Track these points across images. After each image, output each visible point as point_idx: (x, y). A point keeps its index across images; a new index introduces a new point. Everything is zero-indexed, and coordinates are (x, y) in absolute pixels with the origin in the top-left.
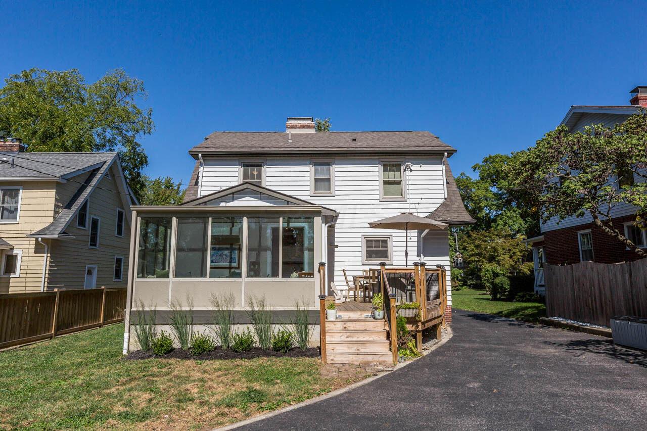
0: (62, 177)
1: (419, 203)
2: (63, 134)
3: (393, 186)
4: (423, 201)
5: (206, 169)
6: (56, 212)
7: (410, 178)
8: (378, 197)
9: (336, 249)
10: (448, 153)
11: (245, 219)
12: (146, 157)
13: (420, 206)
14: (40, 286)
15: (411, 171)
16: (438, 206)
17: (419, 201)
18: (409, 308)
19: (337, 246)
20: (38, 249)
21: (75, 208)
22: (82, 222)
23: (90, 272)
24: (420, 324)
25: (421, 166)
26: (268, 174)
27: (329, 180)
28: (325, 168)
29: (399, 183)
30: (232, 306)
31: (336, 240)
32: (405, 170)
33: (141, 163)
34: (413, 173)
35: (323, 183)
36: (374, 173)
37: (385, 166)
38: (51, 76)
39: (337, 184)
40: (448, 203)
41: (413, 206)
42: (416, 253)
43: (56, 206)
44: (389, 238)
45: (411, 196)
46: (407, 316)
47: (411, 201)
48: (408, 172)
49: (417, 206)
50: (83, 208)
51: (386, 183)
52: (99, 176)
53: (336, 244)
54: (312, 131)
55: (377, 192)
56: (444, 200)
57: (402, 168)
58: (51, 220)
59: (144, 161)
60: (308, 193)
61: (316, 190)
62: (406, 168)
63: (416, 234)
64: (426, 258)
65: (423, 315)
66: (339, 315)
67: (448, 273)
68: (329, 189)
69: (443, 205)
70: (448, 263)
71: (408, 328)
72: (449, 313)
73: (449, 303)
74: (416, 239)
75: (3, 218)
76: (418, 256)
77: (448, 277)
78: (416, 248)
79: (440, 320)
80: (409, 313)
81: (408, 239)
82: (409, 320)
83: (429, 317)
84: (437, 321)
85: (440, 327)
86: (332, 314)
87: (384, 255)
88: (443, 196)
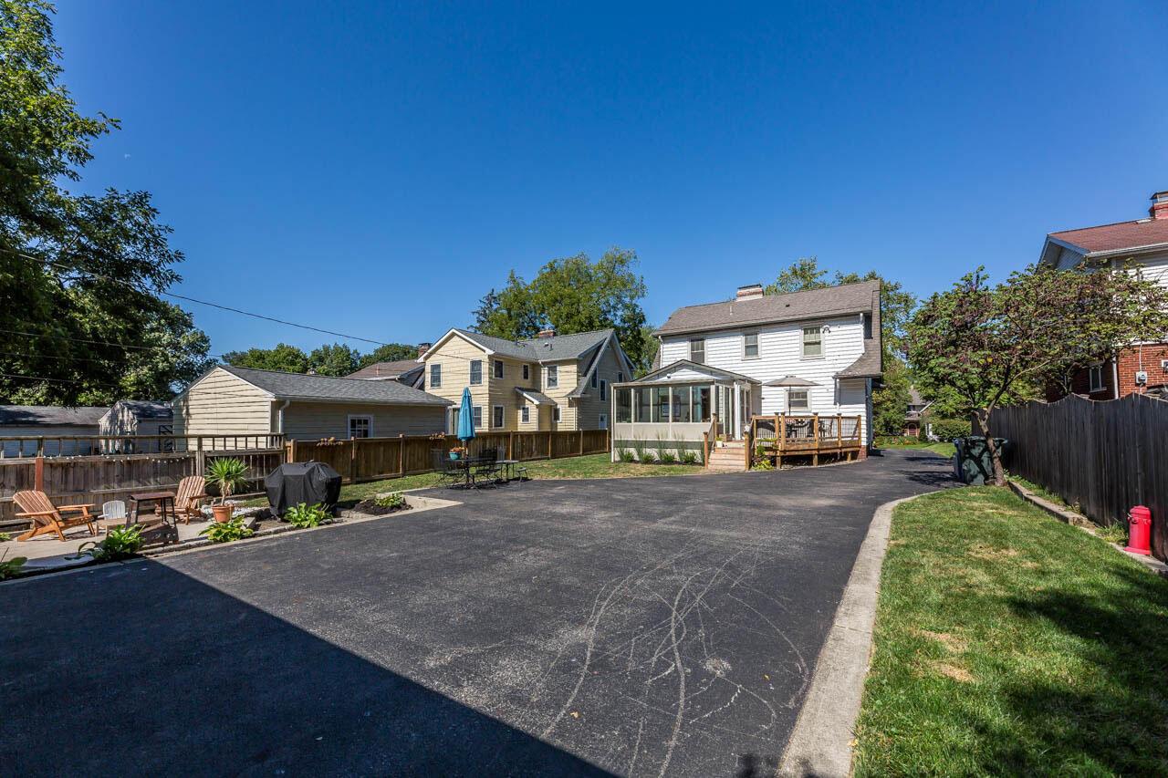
0: (579, 356)
1: (836, 360)
3: (812, 346)
4: (842, 357)
5: (665, 346)
6: (578, 380)
7: (829, 338)
8: (799, 357)
9: (763, 401)
10: (863, 313)
11: (670, 388)
12: (643, 316)
13: (838, 361)
14: (573, 428)
15: (829, 332)
16: (855, 360)
17: (838, 357)
18: (767, 442)
19: (763, 399)
20: (571, 405)
21: (589, 375)
22: (594, 385)
23: (602, 419)
24: (778, 452)
25: (838, 328)
26: (709, 346)
27: (756, 346)
28: (753, 336)
29: (819, 343)
30: (666, 438)
31: (763, 393)
32: (824, 332)
33: (640, 322)
34: (831, 333)
35: (751, 350)
36: (796, 337)
37: (805, 330)
38: (567, 262)
39: (763, 348)
40: (864, 357)
41: (830, 362)
42: (833, 402)
43: (578, 376)
44: (809, 392)
45: (829, 354)
46: (764, 446)
47: (830, 358)
48: (827, 333)
49: (835, 362)
50: (595, 375)
51: (806, 344)
52: (602, 350)
53: (763, 397)
54: (760, 296)
55: (799, 353)
56: (861, 355)
57: (821, 330)
58: (576, 385)
59: (642, 319)
60: (740, 358)
61: (746, 355)
63: (833, 386)
64: (842, 406)
65: (781, 446)
66: (725, 444)
67: (864, 419)
68: (757, 354)
69: (860, 360)
70: (864, 410)
71: (766, 453)
72: (863, 452)
73: (864, 443)
74: (833, 390)
75: (549, 385)
76: (835, 404)
77: (864, 423)
78: (833, 398)
79: (814, 452)
80: (769, 445)
81: (825, 390)
82: (767, 449)
83: (792, 448)
84: (809, 452)
85: (816, 457)
86: (719, 444)
87: (804, 404)
88: (861, 352)
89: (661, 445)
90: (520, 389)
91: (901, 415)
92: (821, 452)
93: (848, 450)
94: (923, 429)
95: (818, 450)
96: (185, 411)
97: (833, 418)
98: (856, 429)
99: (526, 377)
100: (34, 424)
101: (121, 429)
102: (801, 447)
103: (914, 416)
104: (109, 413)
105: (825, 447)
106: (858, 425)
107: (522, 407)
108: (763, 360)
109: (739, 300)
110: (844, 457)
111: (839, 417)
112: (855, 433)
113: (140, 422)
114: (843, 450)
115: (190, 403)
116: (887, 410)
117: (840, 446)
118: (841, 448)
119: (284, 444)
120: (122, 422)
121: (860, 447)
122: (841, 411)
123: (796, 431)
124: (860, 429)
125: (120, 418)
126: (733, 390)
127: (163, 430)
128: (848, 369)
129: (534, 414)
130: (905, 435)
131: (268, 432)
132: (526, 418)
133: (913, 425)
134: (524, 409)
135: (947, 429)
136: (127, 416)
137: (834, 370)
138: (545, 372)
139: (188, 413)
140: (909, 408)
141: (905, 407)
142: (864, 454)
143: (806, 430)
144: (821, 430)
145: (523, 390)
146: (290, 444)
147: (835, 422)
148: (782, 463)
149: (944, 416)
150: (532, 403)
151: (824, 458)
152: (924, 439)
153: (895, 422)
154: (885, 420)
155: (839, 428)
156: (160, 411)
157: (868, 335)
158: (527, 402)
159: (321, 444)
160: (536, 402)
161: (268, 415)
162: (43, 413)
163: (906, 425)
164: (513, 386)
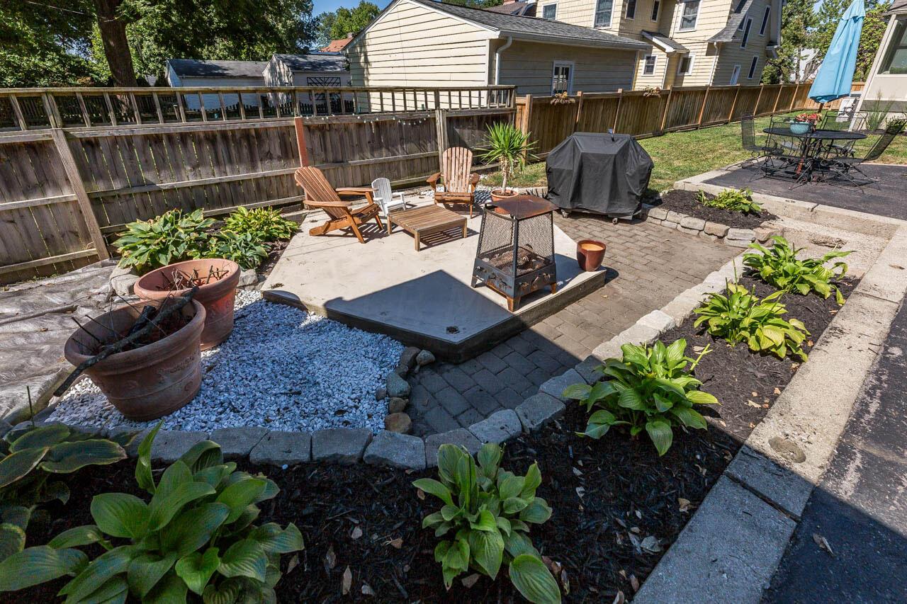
6: (729, 18)
20: (710, 53)
43: (731, 12)
58: (724, 26)
75: (682, 27)
90: (648, 32)
96: (363, 58)
99: (654, 18)
100: (223, 76)
101: (281, 81)
104: (269, 66)
107: (647, 54)
113: (293, 73)
115: (368, 48)
119: (515, 99)
120: (280, 73)
125: (278, 70)
127: (310, 81)
129: (661, 65)
131: (485, 84)
132: (649, 69)
134: (648, 58)
136: (283, 68)
138: (680, 9)
139: (367, 62)
145: (652, 34)
146: (525, 100)
150: (661, 51)
156: (305, 64)
158: (654, 49)
159: (557, 101)
160: (667, 50)
161: (486, 59)
162: (226, 66)
164: (643, 29)
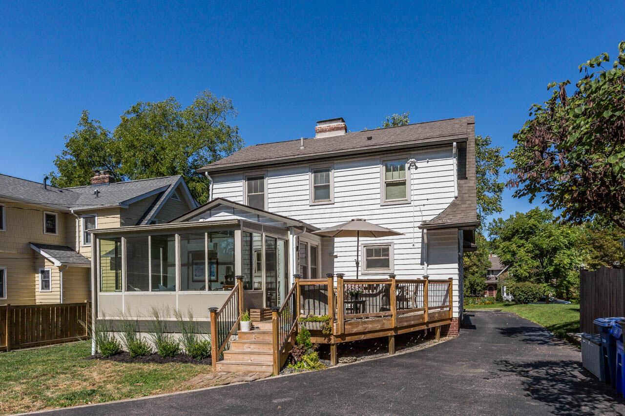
1: (424, 205)
2: (157, 162)
3: (395, 188)
4: (430, 202)
7: (415, 176)
8: (378, 201)
9: (335, 260)
10: (457, 143)
13: (426, 207)
15: (416, 168)
16: (446, 206)
17: (425, 202)
18: (316, 321)
19: (336, 257)
24: (332, 337)
25: (428, 162)
26: (270, 186)
27: (328, 187)
28: (324, 174)
29: (403, 183)
30: (168, 316)
31: (336, 250)
32: (409, 169)
34: (419, 170)
35: (322, 193)
36: (376, 175)
37: (387, 165)
39: (336, 190)
40: (458, 202)
41: (418, 208)
42: (419, 261)
44: (390, 245)
45: (416, 198)
46: (311, 328)
47: (416, 203)
48: (413, 170)
49: (422, 208)
51: (388, 185)
52: (163, 199)
53: (335, 254)
54: (342, 133)
55: (378, 196)
56: (454, 199)
57: (407, 166)
60: (307, 202)
61: (316, 198)
62: (411, 165)
63: (420, 240)
64: (430, 266)
65: (336, 328)
66: (255, 324)
67: (456, 282)
68: (329, 197)
69: (453, 205)
70: (457, 271)
71: (313, 340)
72: (454, 325)
73: (456, 315)
74: (420, 245)
76: (422, 264)
77: (455, 287)
78: (419, 256)
79: (389, 334)
80: (317, 326)
81: (411, 246)
82: (314, 333)
83: (355, 330)
84: (381, 334)
85: (393, 339)
86: (245, 326)
87: (385, 264)
88: (453, 195)
89: (160, 327)
90: (36, 245)
91: (482, 279)
92: (400, 332)
93: (437, 324)
94: (499, 291)
95: (396, 329)
97: (418, 282)
98: (446, 296)
99: (51, 230)
102: (370, 327)
103: (493, 279)
105: (405, 324)
106: (449, 291)
107: (40, 269)
108: (336, 205)
109: (319, 136)
110: (431, 335)
111: (425, 281)
112: (445, 301)
114: (431, 326)
116: (473, 274)
117: (426, 320)
118: (427, 323)
121: (451, 319)
122: (429, 272)
123: (364, 303)
124: (451, 297)
126: (286, 243)
128: (439, 217)
129: (56, 278)
130: (486, 296)
132: (46, 285)
133: (492, 287)
134: (43, 272)
135: (522, 291)
137: (420, 219)
138: (80, 223)
140: (489, 272)
141: (486, 272)
142: (456, 328)
143: (379, 300)
144: (401, 299)
145: (43, 246)
147: (421, 287)
148: (339, 355)
149: (519, 278)
150: (53, 264)
151: (404, 340)
152: (499, 299)
153: (478, 285)
154: (470, 282)
155: (426, 296)
157: (462, 174)
158: (47, 263)
160: (58, 263)
163: (487, 287)
164: (27, 241)
